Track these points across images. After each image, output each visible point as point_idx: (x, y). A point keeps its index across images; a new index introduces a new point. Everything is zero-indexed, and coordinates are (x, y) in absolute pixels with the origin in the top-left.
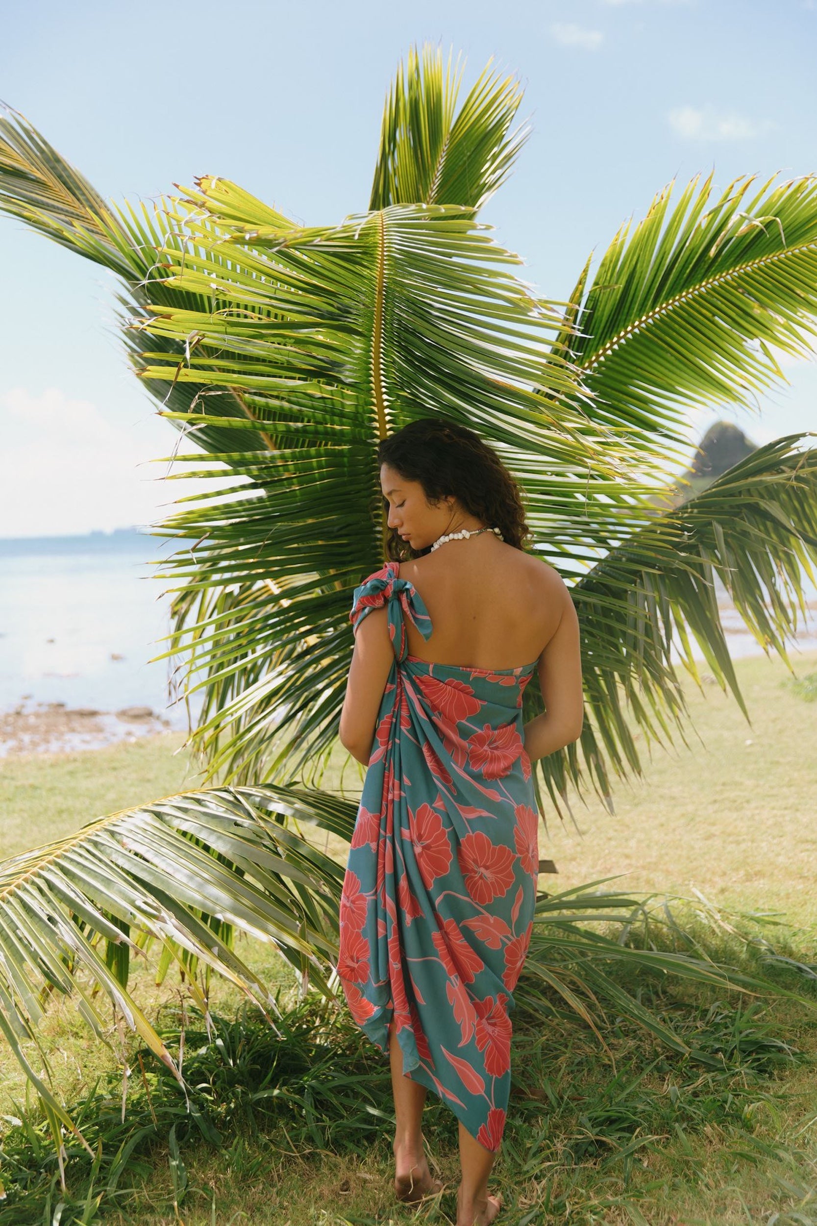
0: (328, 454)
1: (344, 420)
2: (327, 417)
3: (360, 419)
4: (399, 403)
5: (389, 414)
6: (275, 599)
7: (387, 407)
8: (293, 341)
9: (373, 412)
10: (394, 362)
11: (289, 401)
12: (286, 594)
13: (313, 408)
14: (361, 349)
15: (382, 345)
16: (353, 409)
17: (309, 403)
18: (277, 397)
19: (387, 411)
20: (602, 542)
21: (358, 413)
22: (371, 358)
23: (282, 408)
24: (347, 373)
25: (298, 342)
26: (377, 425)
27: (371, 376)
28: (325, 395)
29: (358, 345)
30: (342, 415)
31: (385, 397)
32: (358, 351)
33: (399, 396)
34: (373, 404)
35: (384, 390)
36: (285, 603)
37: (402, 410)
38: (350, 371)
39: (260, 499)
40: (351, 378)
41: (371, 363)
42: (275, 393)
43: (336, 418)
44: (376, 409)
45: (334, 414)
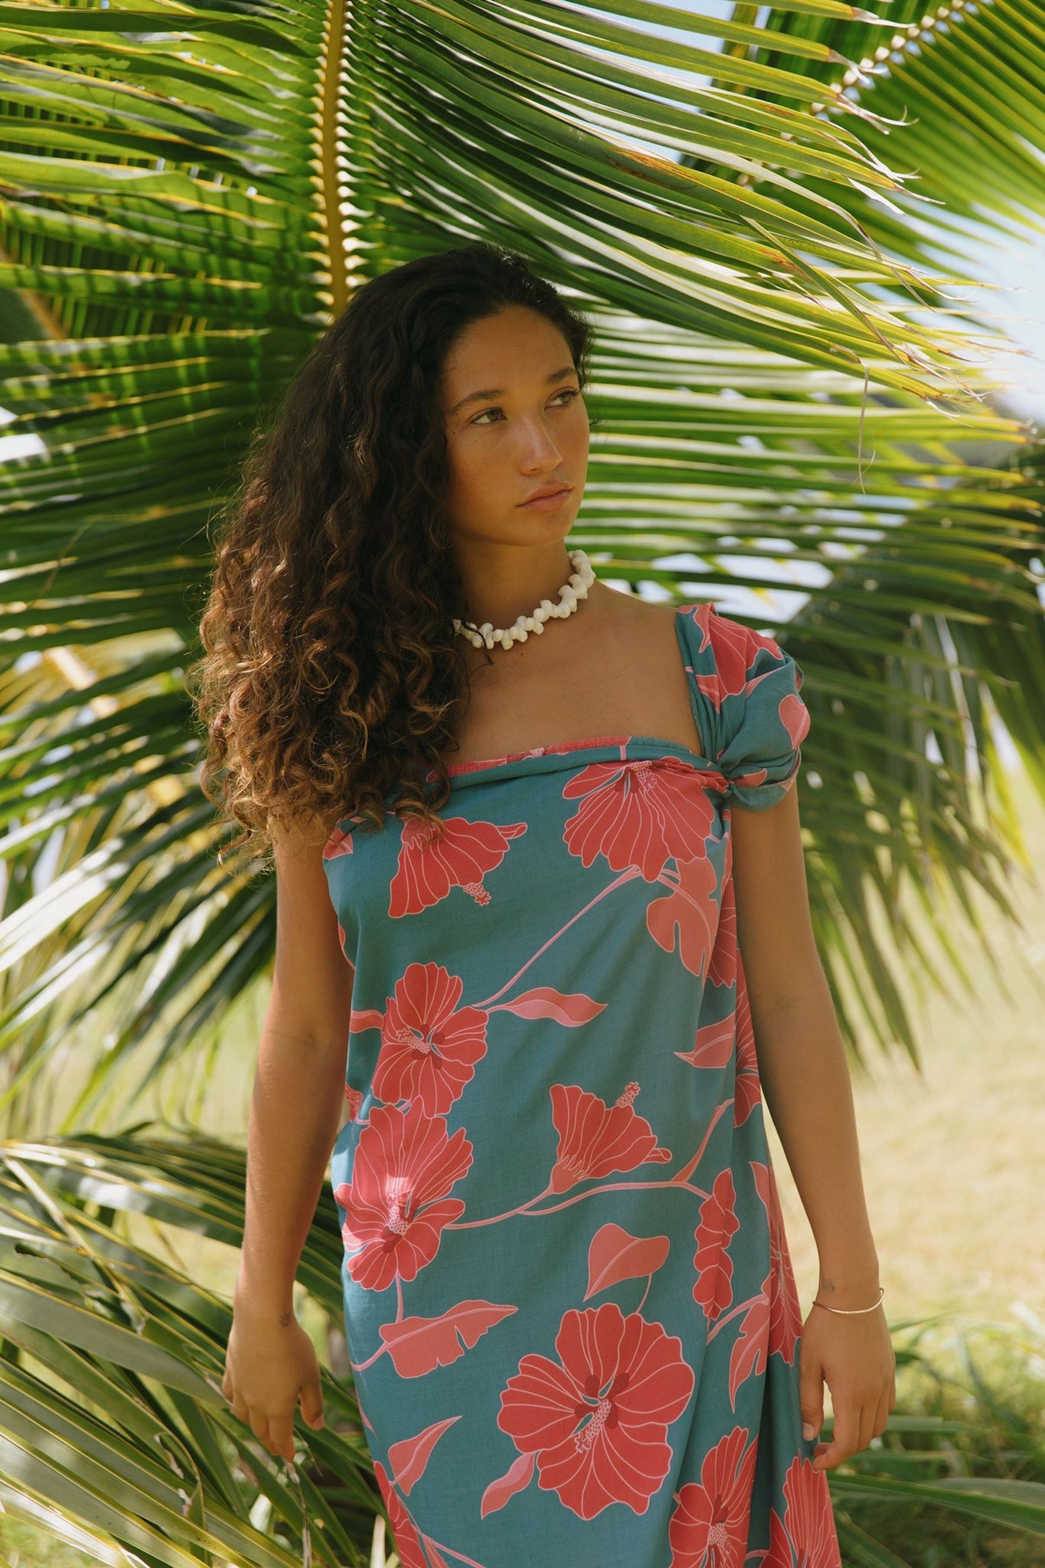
0: (214, 349)
1: (253, 267)
2: (213, 260)
3: (290, 266)
4: (380, 224)
5: (357, 252)
6: (81, 698)
7: (353, 234)
8: (124, 64)
9: (318, 247)
10: (374, 120)
11: (123, 222)
12: (108, 686)
13: (179, 237)
14: (292, 87)
15: (344, 76)
16: (273, 241)
17: (170, 225)
18: (92, 212)
19: (350, 244)
20: (808, 547)
21: (285, 249)
22: (315, 110)
23: (105, 238)
24: (257, 150)
25: (140, 68)
26: (325, 278)
27: (313, 156)
28: (210, 207)
29: (285, 76)
30: (248, 255)
31: (347, 209)
32: (285, 94)
33: (380, 208)
34: (318, 228)
35: (344, 192)
36: (103, 707)
37: (388, 241)
38: (264, 144)
39: (35, 462)
40: (265, 161)
41: (314, 124)
42: (87, 200)
43: (234, 264)
44: (324, 240)
45: (229, 253)
